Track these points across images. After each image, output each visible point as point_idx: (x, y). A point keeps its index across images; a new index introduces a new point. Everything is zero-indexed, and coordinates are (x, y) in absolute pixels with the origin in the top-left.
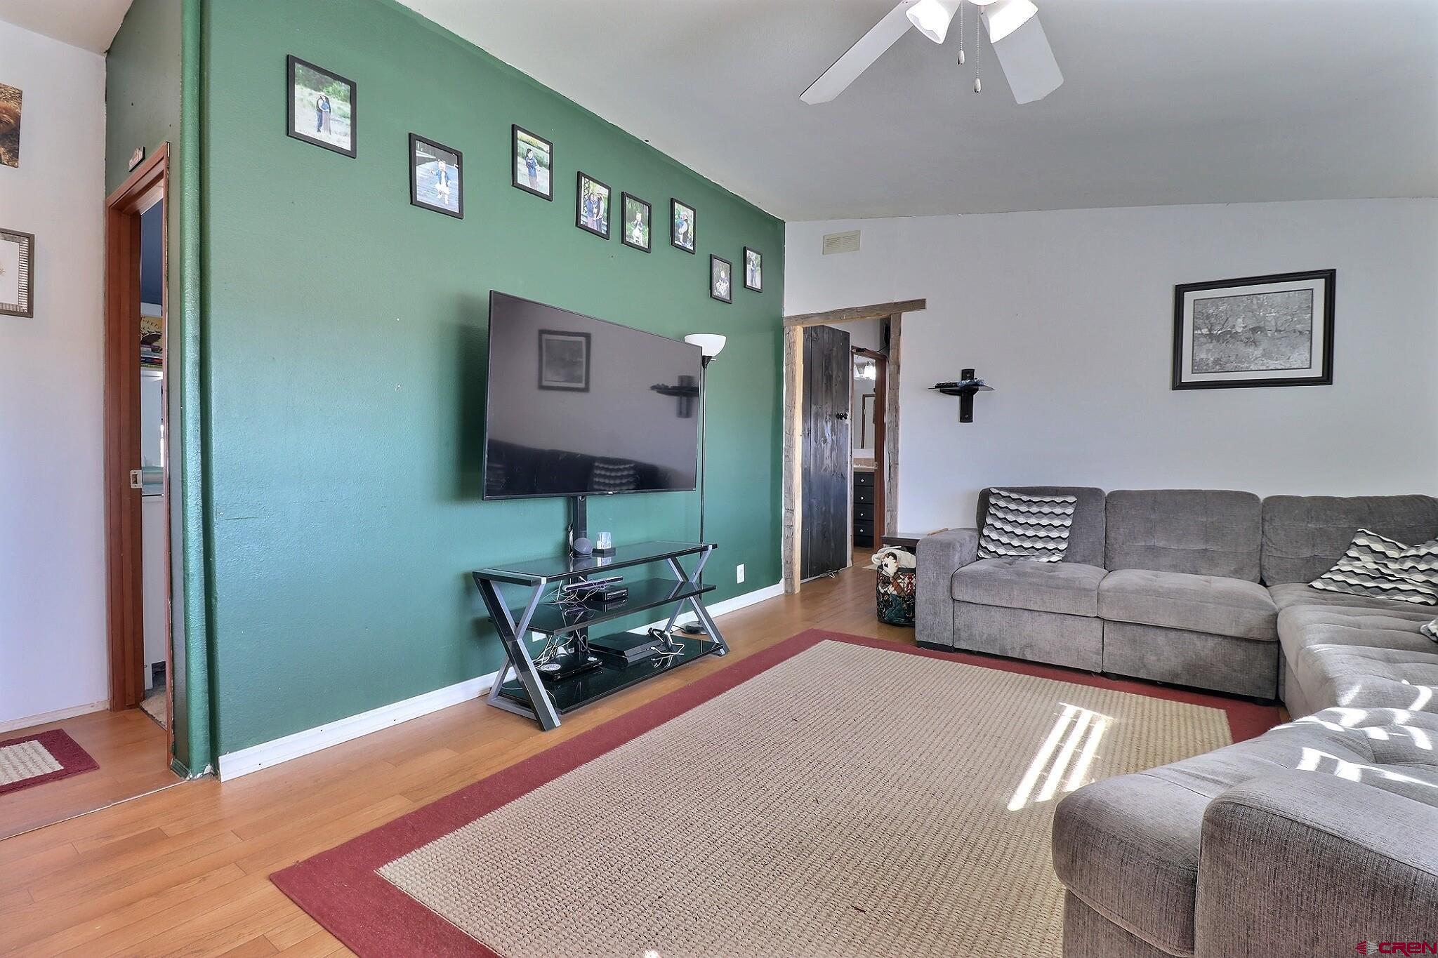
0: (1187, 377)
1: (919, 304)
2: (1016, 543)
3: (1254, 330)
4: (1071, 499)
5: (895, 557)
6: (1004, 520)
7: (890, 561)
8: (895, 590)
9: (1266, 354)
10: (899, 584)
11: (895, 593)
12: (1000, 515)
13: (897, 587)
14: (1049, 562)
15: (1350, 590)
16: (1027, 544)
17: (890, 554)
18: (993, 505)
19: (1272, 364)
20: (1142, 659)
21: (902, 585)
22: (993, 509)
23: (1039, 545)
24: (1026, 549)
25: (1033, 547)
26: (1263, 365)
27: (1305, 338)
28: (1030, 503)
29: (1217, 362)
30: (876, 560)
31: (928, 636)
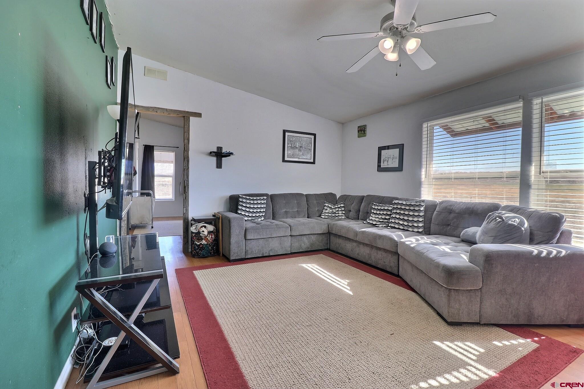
0: (286, 159)
1: (199, 115)
2: (250, 215)
3: (301, 147)
4: (265, 198)
5: (205, 227)
6: (246, 207)
7: (203, 229)
8: (206, 242)
9: (303, 155)
10: (207, 239)
11: (206, 243)
12: (244, 205)
13: (207, 240)
14: (261, 220)
15: (330, 217)
16: (254, 215)
17: (202, 227)
18: (241, 201)
19: (304, 157)
20: (301, 245)
21: (209, 239)
22: (241, 203)
23: (257, 215)
24: (254, 217)
25: (256, 216)
26: (302, 157)
27: (310, 151)
28: (253, 200)
29: (293, 155)
30: (194, 230)
31: (236, 257)
